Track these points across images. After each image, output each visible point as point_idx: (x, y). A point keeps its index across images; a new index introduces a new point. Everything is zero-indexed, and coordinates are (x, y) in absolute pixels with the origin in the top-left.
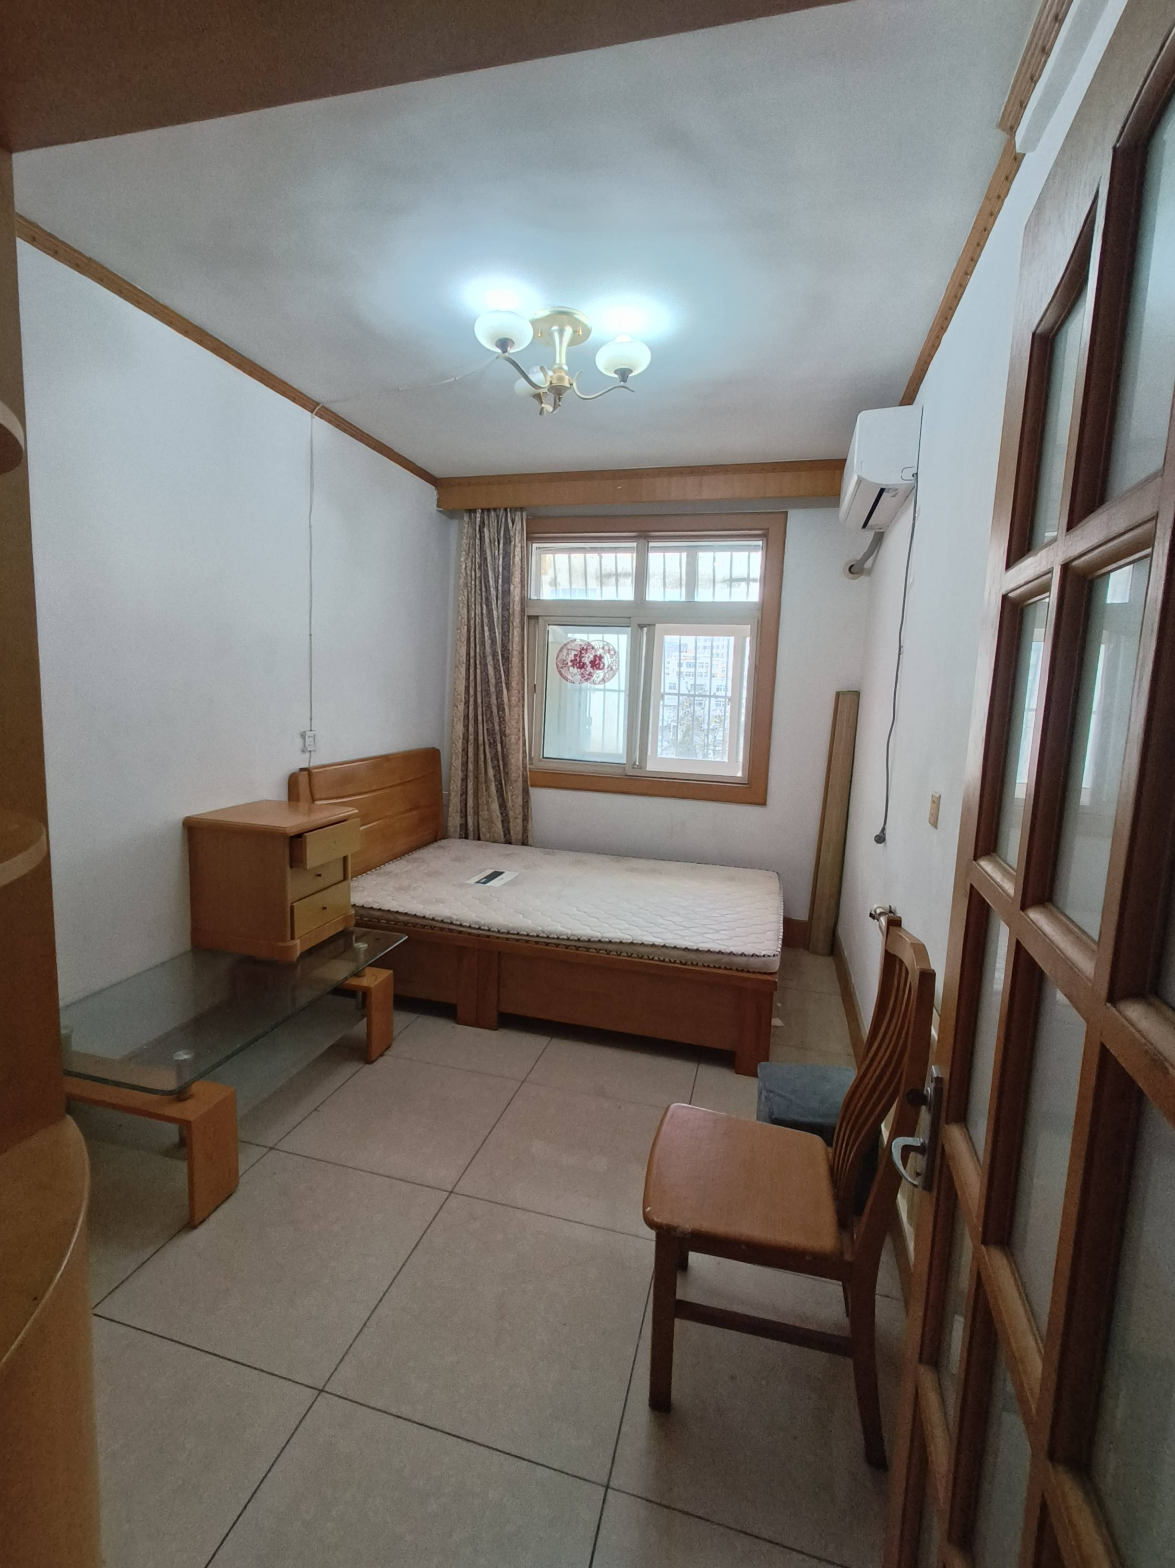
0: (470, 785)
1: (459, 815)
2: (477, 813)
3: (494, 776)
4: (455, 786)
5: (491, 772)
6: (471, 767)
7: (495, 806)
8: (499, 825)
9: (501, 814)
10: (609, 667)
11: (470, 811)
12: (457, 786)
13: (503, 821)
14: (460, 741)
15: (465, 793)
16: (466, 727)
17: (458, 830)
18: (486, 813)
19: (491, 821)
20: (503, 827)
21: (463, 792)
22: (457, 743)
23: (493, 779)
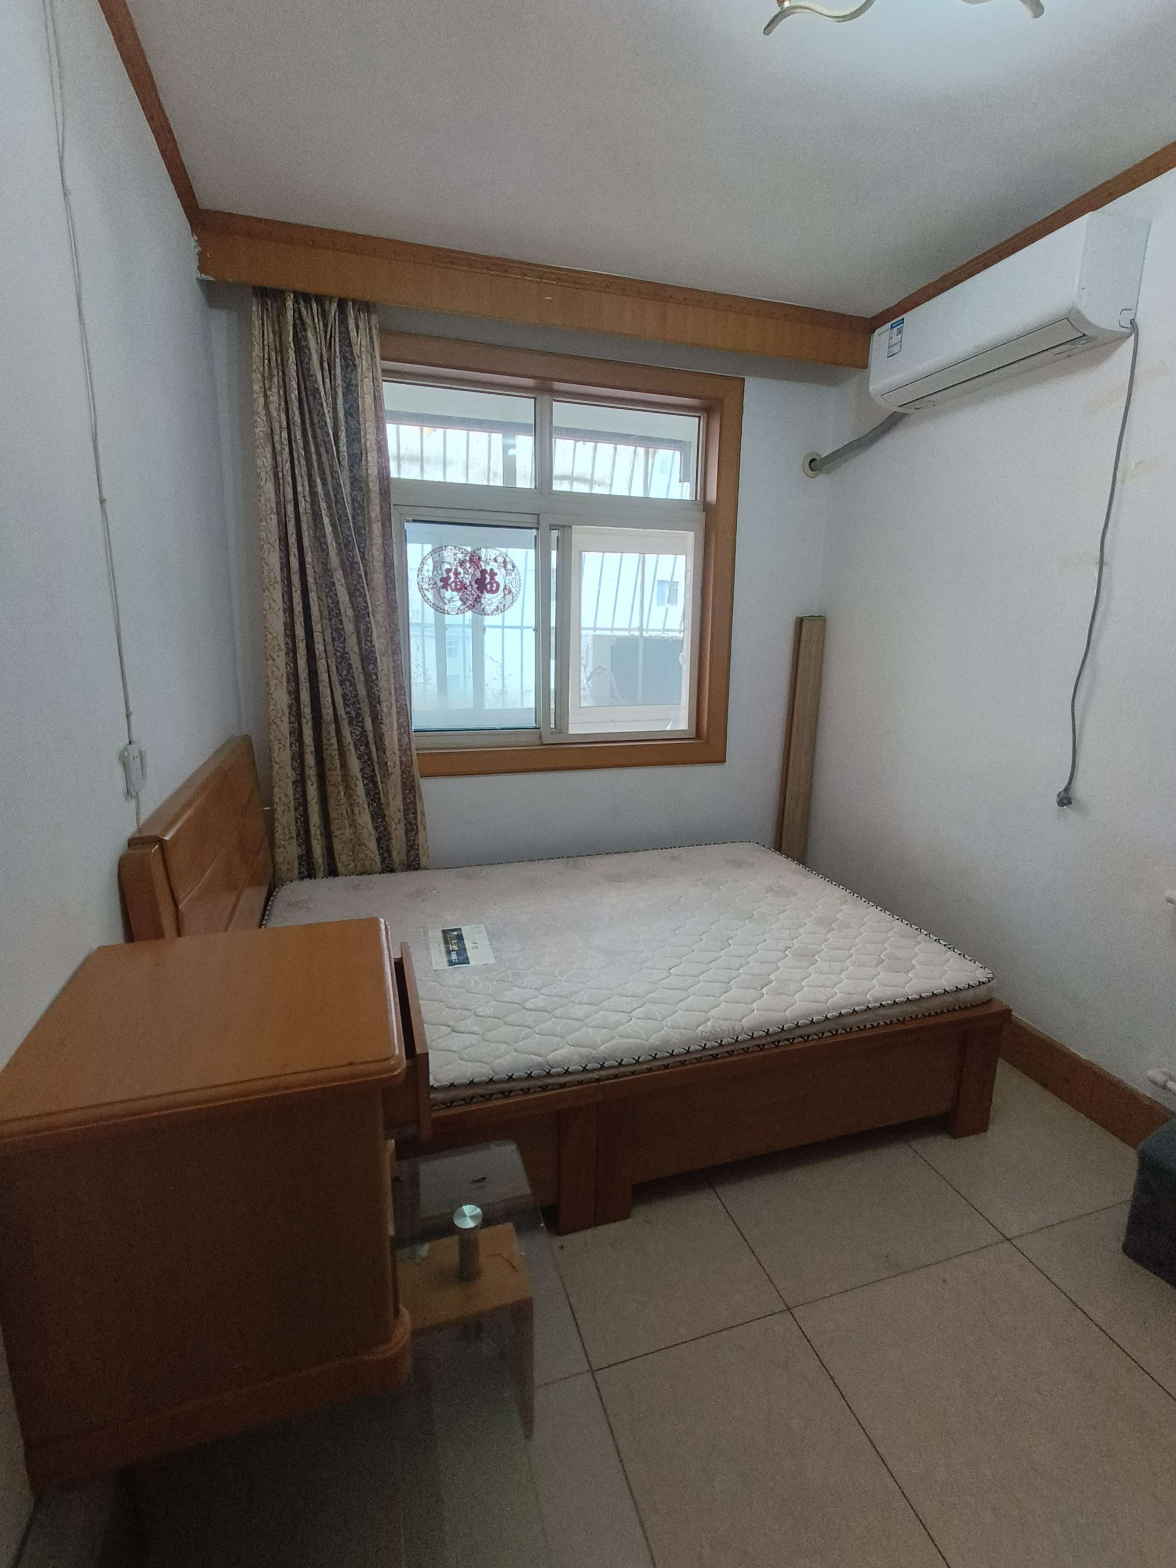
0: (312, 791)
1: (294, 842)
2: (328, 835)
3: (361, 770)
4: (282, 796)
5: (355, 765)
6: (310, 759)
7: (365, 818)
8: (373, 845)
9: (376, 828)
10: (505, 588)
11: (316, 831)
12: (286, 795)
13: (379, 840)
14: (286, 719)
15: (302, 803)
16: (295, 694)
17: (296, 865)
18: (348, 831)
19: (358, 842)
20: (379, 847)
21: (299, 803)
22: (279, 723)
23: (359, 775)
